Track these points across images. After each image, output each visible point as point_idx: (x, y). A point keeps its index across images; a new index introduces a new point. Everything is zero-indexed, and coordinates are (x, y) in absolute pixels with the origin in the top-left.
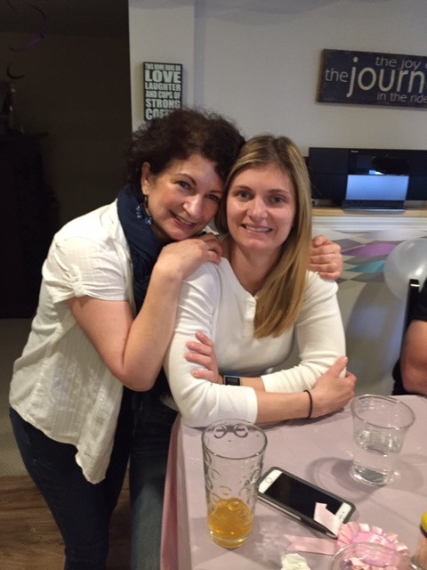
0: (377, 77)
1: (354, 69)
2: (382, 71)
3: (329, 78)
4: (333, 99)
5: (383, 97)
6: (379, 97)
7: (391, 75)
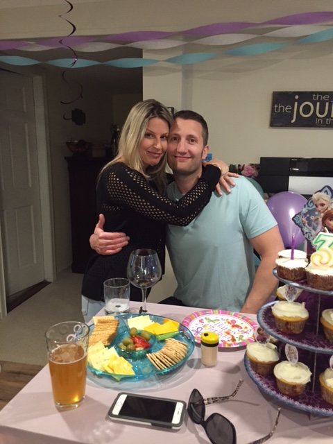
0: (315, 109)
1: (296, 103)
2: (318, 104)
3: (277, 110)
4: (281, 124)
5: (320, 121)
6: (317, 121)
7: (325, 106)
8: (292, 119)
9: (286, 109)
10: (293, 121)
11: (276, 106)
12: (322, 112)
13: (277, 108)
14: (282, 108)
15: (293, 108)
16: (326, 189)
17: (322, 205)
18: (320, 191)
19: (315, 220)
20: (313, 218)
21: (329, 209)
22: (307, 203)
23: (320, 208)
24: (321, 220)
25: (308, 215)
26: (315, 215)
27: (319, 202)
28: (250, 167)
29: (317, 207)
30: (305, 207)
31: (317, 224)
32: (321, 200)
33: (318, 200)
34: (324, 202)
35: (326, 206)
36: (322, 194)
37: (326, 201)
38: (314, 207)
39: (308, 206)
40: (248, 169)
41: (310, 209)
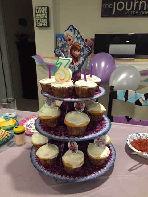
0: (125, 5)
1: (115, 3)
2: (127, 2)
4: (107, 15)
5: (128, 13)
6: (126, 13)
7: (131, 4)
8: (113, 12)
9: (109, 6)
10: (113, 13)
11: (104, 5)
12: (129, 7)
13: (105, 6)
14: (107, 6)
15: (113, 5)
16: (71, 27)
17: (70, 40)
18: (68, 30)
19: (67, 51)
20: (65, 50)
21: (74, 43)
22: (61, 40)
23: (68, 42)
24: (69, 51)
25: (62, 48)
26: (66, 48)
27: (68, 38)
28: (91, 41)
29: (67, 41)
30: (60, 42)
31: (68, 54)
32: (68, 36)
33: (67, 36)
34: (70, 38)
35: (72, 40)
36: (69, 31)
37: (71, 36)
38: (65, 42)
39: (62, 42)
40: (89, 41)
41: (63, 43)
